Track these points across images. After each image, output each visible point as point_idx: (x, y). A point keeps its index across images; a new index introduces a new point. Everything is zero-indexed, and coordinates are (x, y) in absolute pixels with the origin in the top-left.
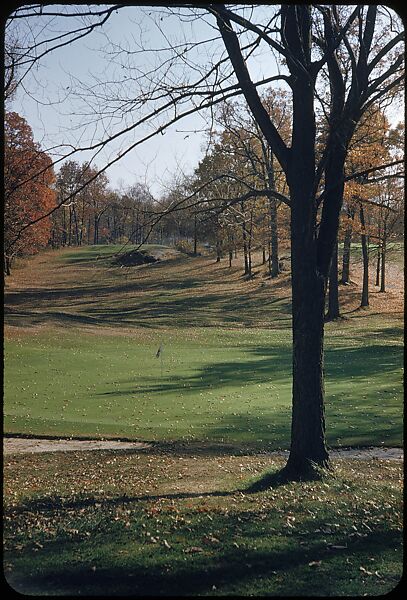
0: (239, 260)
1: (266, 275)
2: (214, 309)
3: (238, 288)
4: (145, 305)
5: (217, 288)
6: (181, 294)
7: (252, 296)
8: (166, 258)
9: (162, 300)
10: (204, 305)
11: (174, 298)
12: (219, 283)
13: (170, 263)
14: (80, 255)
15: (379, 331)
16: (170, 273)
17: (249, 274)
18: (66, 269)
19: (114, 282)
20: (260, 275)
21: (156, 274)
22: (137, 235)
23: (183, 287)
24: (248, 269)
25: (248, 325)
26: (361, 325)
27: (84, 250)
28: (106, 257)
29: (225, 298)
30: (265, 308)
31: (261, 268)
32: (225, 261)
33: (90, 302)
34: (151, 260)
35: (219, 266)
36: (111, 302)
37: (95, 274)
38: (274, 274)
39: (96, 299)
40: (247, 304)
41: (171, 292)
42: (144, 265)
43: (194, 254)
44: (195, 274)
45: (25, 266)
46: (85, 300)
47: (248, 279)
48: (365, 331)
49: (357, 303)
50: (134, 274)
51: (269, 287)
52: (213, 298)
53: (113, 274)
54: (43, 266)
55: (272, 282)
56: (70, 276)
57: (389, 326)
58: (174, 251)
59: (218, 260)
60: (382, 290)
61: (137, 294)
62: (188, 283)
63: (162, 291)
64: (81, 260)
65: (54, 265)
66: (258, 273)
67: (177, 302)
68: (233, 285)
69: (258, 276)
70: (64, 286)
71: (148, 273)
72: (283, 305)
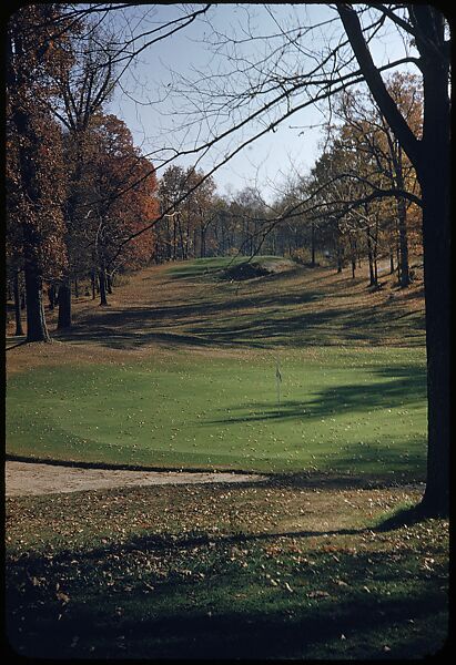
0: (363, 269)
1: (395, 285)
2: (335, 325)
3: (361, 301)
4: (257, 323)
5: (339, 301)
6: (297, 309)
7: (378, 309)
8: (281, 270)
9: (276, 317)
10: (326, 321)
11: (290, 314)
12: (341, 296)
13: (284, 275)
14: (185, 269)
16: (284, 286)
17: (375, 285)
18: (170, 285)
19: (222, 298)
20: (388, 287)
21: (269, 288)
22: (248, 246)
23: (299, 302)
24: (374, 279)
25: (375, 343)
27: (190, 263)
28: (213, 271)
29: (344, 313)
30: (395, 323)
31: (389, 278)
32: (346, 273)
33: (197, 322)
34: (265, 272)
35: (340, 277)
36: (219, 321)
37: (202, 289)
38: (404, 284)
39: (205, 317)
40: (373, 319)
41: (287, 307)
42: (256, 279)
43: (313, 265)
44: (314, 287)
45: (127, 283)
46: (192, 319)
47: (374, 291)
50: (245, 289)
51: (399, 299)
52: (333, 314)
53: (221, 289)
54: (146, 282)
55: (402, 293)
56: (176, 292)
58: (289, 262)
59: (340, 271)
61: (249, 310)
62: (306, 298)
63: (275, 307)
64: (184, 276)
65: (159, 282)
66: (386, 283)
67: (294, 319)
68: (357, 299)
69: (386, 286)
70: (169, 304)
71: (260, 287)
72: (414, 319)
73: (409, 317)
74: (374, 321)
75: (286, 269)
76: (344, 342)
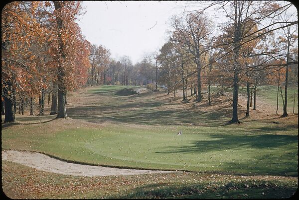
0: (180, 93)
1: (195, 101)
2: (173, 117)
3: (181, 107)
4: (139, 114)
5: (171, 107)
6: (155, 109)
7: (190, 111)
8: (142, 92)
9: (146, 112)
10: (168, 115)
11: (152, 111)
12: (171, 104)
13: (144, 94)
14: (98, 90)
15: (259, 128)
16: (145, 99)
17: (185, 100)
18: (93, 97)
19: (118, 103)
20: (191, 101)
21: (138, 100)
22: (125, 81)
23: (154, 106)
24: (185, 98)
25: (195, 125)
26: (249, 125)
27: (100, 88)
28: (111, 91)
29: (176, 111)
30: (199, 117)
31: (191, 97)
32: (171, 95)
33: (112, 113)
34: (135, 93)
35: (169, 96)
36: (121, 113)
37: (109, 99)
38: (199, 100)
39: (114, 111)
40: (189, 114)
41: (150, 108)
42: (131, 96)
43: (156, 91)
44: (158, 100)
45: (72, 95)
46: (108, 112)
47: (185, 103)
48: (252, 128)
49: (244, 115)
50: (126, 100)
51: (197, 106)
52: (172, 112)
53: (117, 99)
54: (81, 95)
55: (198, 104)
56: (97, 100)
57: (263, 126)
58: (145, 89)
59: (168, 94)
60: (254, 109)
61: (133, 109)
62: (156, 104)
63: (144, 108)
64: (99, 93)
65: (86, 95)
66: (190, 100)
67: (154, 113)
68: (179, 106)
69: (190, 101)
70: (95, 105)
71: (134, 99)
72: (207, 115)
73: (205, 114)
74: (190, 115)
75: (144, 92)
76: (181, 124)
